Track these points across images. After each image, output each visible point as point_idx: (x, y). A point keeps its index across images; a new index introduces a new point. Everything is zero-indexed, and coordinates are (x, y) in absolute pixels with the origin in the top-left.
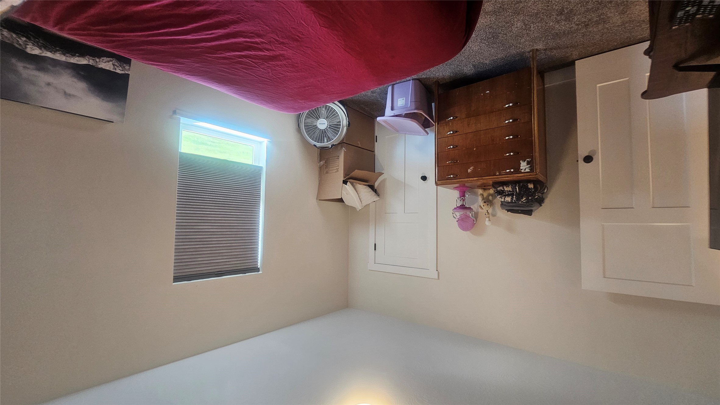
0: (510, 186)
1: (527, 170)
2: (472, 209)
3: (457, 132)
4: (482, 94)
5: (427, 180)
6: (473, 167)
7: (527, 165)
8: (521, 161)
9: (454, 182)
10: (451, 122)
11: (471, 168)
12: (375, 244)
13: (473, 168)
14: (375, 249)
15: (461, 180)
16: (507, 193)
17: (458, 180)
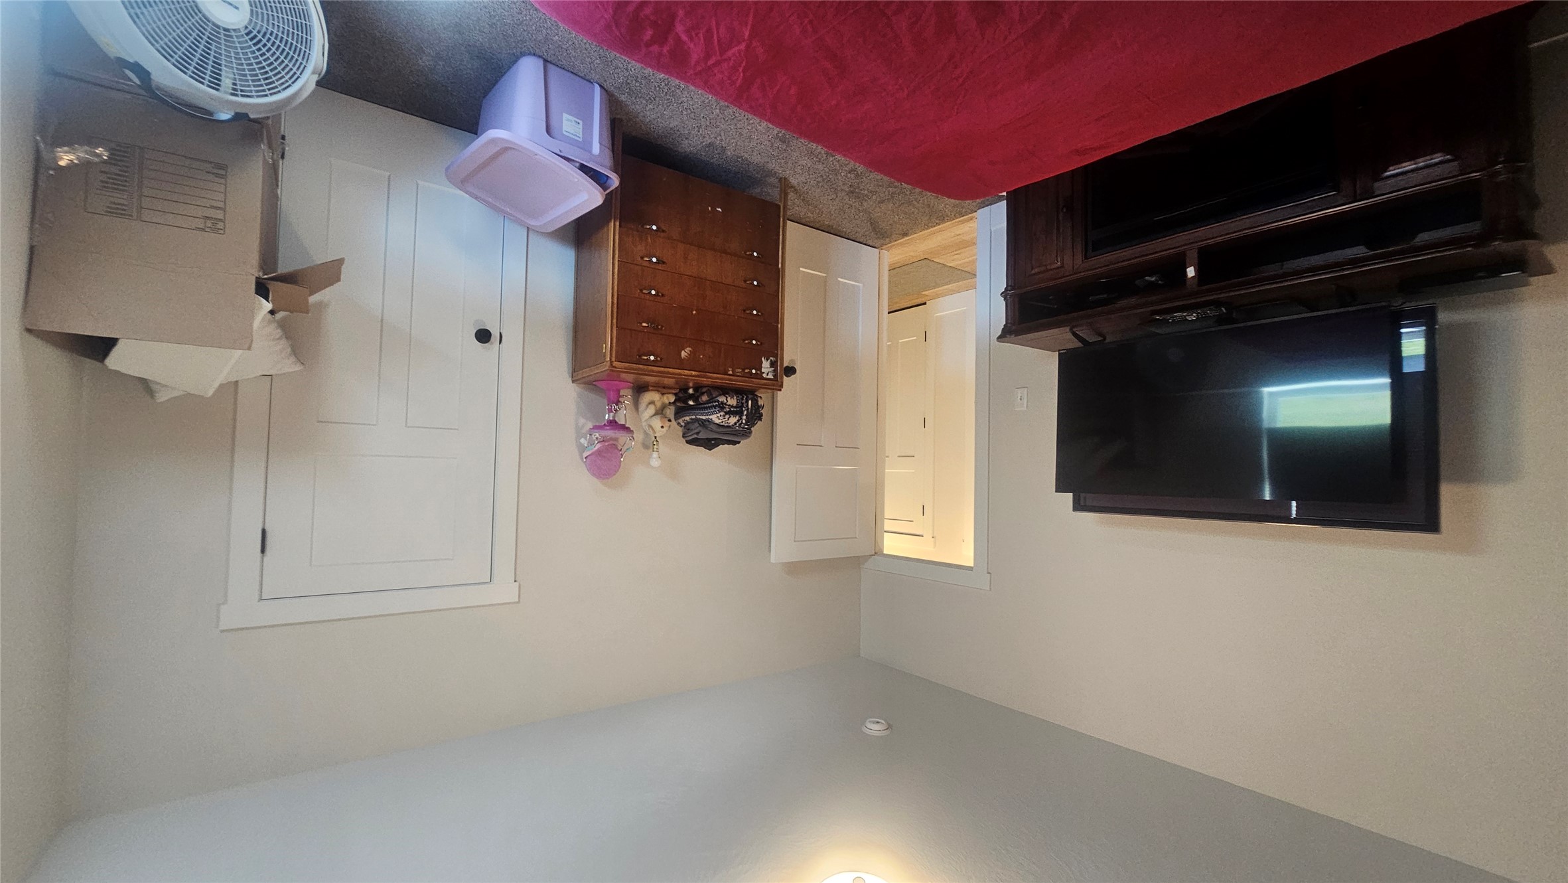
0: (735, 397)
1: (771, 376)
2: (632, 431)
3: (664, 263)
4: (710, 209)
5: (492, 343)
6: (690, 349)
7: (771, 367)
8: (763, 359)
9: (653, 371)
10: (650, 235)
11: (688, 349)
12: (264, 532)
13: (690, 351)
14: (263, 550)
15: (666, 370)
16: (728, 410)
17: (662, 369)
